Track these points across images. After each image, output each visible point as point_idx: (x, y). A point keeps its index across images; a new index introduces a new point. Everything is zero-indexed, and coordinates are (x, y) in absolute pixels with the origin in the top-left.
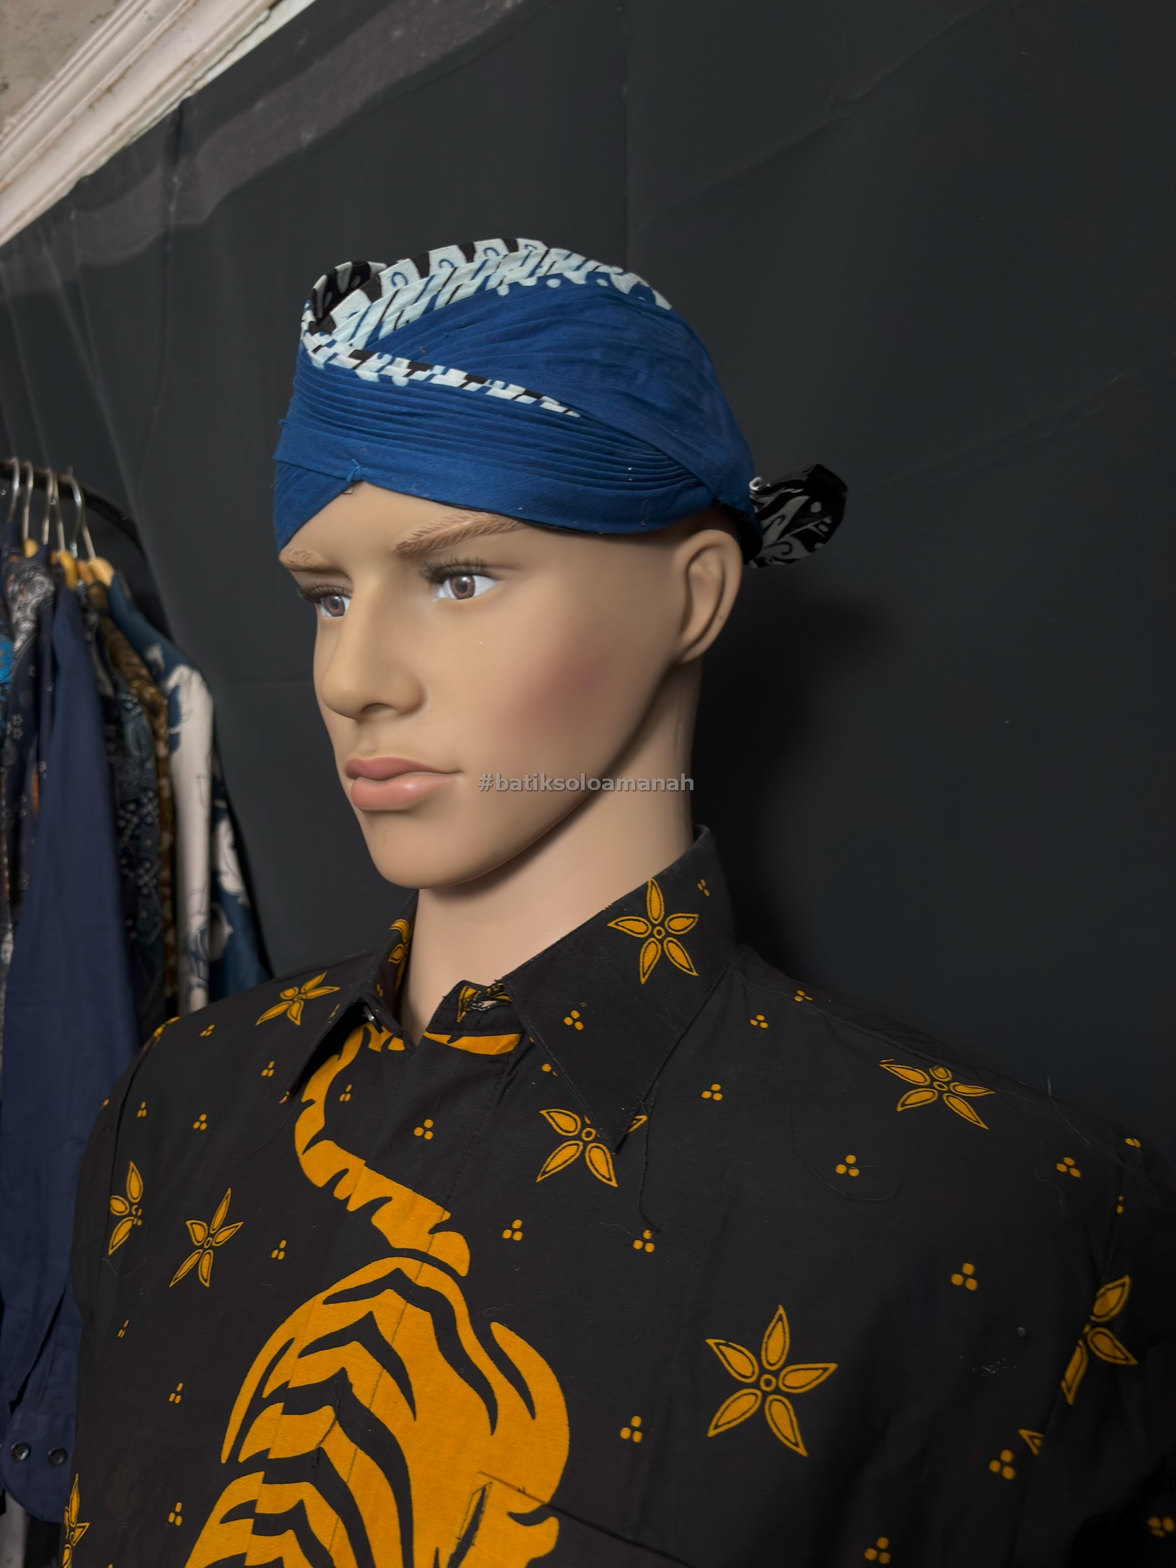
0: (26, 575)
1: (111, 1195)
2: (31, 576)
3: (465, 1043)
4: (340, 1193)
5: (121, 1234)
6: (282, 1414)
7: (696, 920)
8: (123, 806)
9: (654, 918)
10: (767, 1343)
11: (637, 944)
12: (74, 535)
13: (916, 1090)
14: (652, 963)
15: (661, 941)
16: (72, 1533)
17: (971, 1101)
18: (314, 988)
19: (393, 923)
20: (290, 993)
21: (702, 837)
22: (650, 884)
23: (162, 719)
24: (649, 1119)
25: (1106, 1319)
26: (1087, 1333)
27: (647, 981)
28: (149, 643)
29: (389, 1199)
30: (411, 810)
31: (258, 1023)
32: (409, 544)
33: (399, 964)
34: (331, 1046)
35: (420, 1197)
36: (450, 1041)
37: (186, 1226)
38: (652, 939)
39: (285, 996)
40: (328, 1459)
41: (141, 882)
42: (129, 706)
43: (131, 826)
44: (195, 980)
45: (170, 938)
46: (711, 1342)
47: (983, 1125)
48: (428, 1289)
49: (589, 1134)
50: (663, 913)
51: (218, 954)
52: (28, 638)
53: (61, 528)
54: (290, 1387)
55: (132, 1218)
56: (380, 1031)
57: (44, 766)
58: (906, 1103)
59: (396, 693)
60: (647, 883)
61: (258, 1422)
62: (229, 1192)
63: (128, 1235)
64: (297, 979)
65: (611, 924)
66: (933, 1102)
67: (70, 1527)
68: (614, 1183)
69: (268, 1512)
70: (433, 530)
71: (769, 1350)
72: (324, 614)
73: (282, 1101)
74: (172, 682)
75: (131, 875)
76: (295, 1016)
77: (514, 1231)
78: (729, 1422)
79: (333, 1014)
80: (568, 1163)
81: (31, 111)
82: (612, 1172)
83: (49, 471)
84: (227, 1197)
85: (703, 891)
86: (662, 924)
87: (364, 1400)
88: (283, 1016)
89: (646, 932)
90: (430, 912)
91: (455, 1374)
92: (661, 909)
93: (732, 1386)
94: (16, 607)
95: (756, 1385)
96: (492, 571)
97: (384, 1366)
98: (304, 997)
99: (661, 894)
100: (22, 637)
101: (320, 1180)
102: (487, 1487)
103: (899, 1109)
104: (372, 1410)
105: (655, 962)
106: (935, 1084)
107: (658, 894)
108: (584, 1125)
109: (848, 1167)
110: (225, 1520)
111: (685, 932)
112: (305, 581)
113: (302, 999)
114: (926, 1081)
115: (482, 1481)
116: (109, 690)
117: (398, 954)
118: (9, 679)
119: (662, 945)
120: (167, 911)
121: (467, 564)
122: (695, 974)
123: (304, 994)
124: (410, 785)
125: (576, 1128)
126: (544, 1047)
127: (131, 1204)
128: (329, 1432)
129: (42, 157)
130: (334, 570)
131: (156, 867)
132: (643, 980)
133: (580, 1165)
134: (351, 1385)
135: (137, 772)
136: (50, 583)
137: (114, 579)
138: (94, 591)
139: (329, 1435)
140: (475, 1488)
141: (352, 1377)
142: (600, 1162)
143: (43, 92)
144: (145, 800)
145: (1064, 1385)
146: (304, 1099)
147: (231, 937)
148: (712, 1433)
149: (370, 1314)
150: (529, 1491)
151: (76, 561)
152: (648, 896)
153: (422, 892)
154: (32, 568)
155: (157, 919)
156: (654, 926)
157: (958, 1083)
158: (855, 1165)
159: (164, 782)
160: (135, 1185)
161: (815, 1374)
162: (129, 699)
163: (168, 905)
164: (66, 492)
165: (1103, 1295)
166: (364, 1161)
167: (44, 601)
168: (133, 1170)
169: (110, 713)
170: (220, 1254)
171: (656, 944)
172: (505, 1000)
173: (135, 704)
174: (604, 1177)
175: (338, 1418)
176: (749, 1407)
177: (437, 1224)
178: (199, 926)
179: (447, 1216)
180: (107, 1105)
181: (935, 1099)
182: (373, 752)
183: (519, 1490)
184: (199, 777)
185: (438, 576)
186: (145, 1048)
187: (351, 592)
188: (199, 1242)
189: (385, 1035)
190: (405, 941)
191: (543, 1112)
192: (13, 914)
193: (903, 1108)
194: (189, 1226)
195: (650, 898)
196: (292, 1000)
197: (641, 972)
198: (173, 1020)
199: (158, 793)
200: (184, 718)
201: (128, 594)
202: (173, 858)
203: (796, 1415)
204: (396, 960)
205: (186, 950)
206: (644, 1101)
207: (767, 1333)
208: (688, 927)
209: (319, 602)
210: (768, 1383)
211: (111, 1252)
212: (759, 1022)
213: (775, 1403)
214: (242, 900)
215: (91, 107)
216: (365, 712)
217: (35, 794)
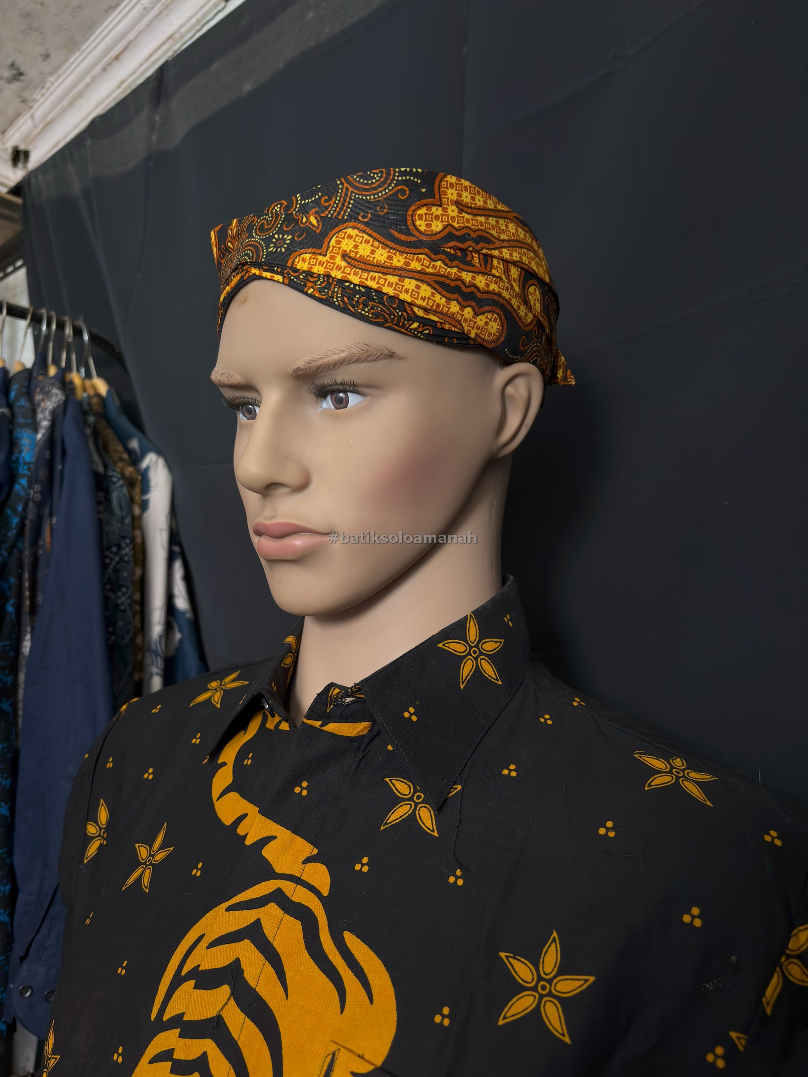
0: (47, 388)
1: (87, 821)
2: (50, 390)
3: (332, 727)
4: (241, 831)
5: (92, 849)
6: (194, 988)
7: (502, 644)
8: (109, 549)
9: (471, 641)
10: (544, 958)
11: (459, 660)
12: (82, 362)
13: (659, 775)
14: (469, 674)
15: (476, 659)
16: (49, 1061)
17: (700, 784)
18: (231, 682)
19: (286, 638)
20: (214, 684)
21: (508, 583)
22: (469, 618)
23: (137, 489)
24: (463, 789)
25: (798, 952)
26: (782, 963)
27: (464, 687)
28: (130, 437)
29: (275, 837)
30: (299, 559)
31: (191, 705)
32: (302, 368)
33: (290, 667)
34: (239, 724)
35: (297, 837)
36: (320, 726)
37: (135, 847)
38: (470, 657)
39: (211, 686)
40: (225, 1023)
41: (119, 602)
42: (115, 480)
43: (114, 563)
44: (155, 670)
45: (139, 640)
46: (503, 955)
47: (709, 803)
48: (300, 904)
49: (418, 798)
50: (478, 638)
51: (171, 652)
52: (47, 431)
53: (74, 357)
54: (200, 969)
55: (100, 838)
56: (273, 716)
57: (54, 520)
58: (652, 784)
59: (290, 476)
60: (467, 615)
61: (177, 993)
62: (165, 825)
63: (96, 851)
64: (220, 675)
65: (440, 645)
66: (671, 784)
67: (48, 1057)
68: (436, 834)
69: (182, 1058)
70: (319, 359)
71: (545, 963)
72: (241, 418)
73: (204, 762)
74: (145, 464)
75: (113, 596)
76: (217, 701)
77: (363, 865)
78: (514, 1015)
79: (241, 702)
80: (403, 817)
81: (64, 73)
82: (435, 826)
83: (67, 319)
84: (164, 829)
85: (508, 623)
86: (477, 646)
87: (252, 984)
88: (208, 701)
89: (465, 651)
90: (312, 632)
91: (316, 967)
92: (476, 635)
93: (516, 988)
94: (39, 410)
95: (534, 989)
96: (360, 389)
97: (267, 958)
98: (224, 688)
99: (476, 624)
100: (42, 431)
101: (227, 819)
102: (336, 1053)
103: (647, 789)
104: (257, 990)
105: (471, 673)
106: (674, 770)
107: (475, 624)
108: (416, 791)
109: (607, 830)
110: (151, 1062)
111: (494, 652)
112: (229, 394)
113: (222, 689)
114: (667, 768)
115: (333, 1047)
116: (101, 469)
117: (288, 661)
118: (33, 460)
119: (477, 662)
120: (137, 622)
121: (343, 384)
122: (500, 683)
123: (223, 685)
124: (298, 542)
125: (410, 792)
126: (388, 733)
127: (101, 829)
128: (226, 1004)
129: (71, 104)
130: (248, 387)
131: (129, 593)
132: (462, 687)
133: (412, 818)
134: (243, 971)
135: (119, 525)
136: (62, 394)
137: (109, 392)
138: (95, 400)
139: (226, 1007)
140: (327, 1053)
141: (244, 966)
142: (426, 818)
143: (72, 59)
144: (124, 545)
145: (764, 1000)
146: (220, 762)
147: (181, 641)
148: (501, 1022)
149: (258, 920)
150: (366, 1057)
151: (83, 379)
152: (468, 625)
153: (307, 618)
154: (53, 384)
155: (131, 627)
156: (471, 647)
157: (690, 771)
158: (612, 829)
159: (137, 533)
160: (103, 815)
161: (578, 983)
162: (115, 475)
163: (138, 617)
164: (78, 332)
165: (797, 934)
166: (259, 809)
167: (58, 407)
168: (102, 804)
169: (101, 484)
170: (157, 869)
171: (472, 661)
172: (361, 698)
173: (119, 479)
174: (429, 829)
175: (232, 994)
176: (529, 1005)
177: (308, 857)
178: (158, 633)
179: (315, 851)
180: (88, 757)
181: (673, 782)
182: (272, 518)
183: (359, 1056)
184: (161, 530)
185: (322, 393)
186: (114, 719)
187: (261, 403)
188: (143, 860)
189: (277, 719)
190: (294, 651)
191: (387, 780)
192: (31, 622)
193: (649, 788)
194: (137, 848)
195: (469, 627)
196: (215, 689)
197: (461, 681)
198: (135, 700)
199: (133, 541)
200: (152, 489)
201: (117, 402)
202: (142, 585)
203: (564, 1012)
204: (287, 665)
205: (149, 649)
206: (460, 774)
207: (544, 951)
208: (496, 648)
209: (238, 409)
210: (544, 988)
211: (86, 861)
212: (546, 720)
213: (548, 1003)
214: (189, 615)
215: (104, 69)
216: (268, 489)
217: (48, 539)
